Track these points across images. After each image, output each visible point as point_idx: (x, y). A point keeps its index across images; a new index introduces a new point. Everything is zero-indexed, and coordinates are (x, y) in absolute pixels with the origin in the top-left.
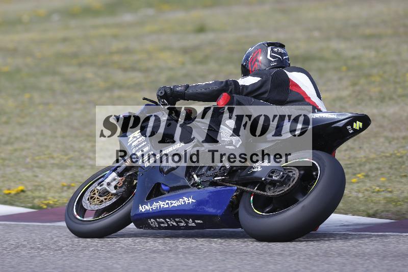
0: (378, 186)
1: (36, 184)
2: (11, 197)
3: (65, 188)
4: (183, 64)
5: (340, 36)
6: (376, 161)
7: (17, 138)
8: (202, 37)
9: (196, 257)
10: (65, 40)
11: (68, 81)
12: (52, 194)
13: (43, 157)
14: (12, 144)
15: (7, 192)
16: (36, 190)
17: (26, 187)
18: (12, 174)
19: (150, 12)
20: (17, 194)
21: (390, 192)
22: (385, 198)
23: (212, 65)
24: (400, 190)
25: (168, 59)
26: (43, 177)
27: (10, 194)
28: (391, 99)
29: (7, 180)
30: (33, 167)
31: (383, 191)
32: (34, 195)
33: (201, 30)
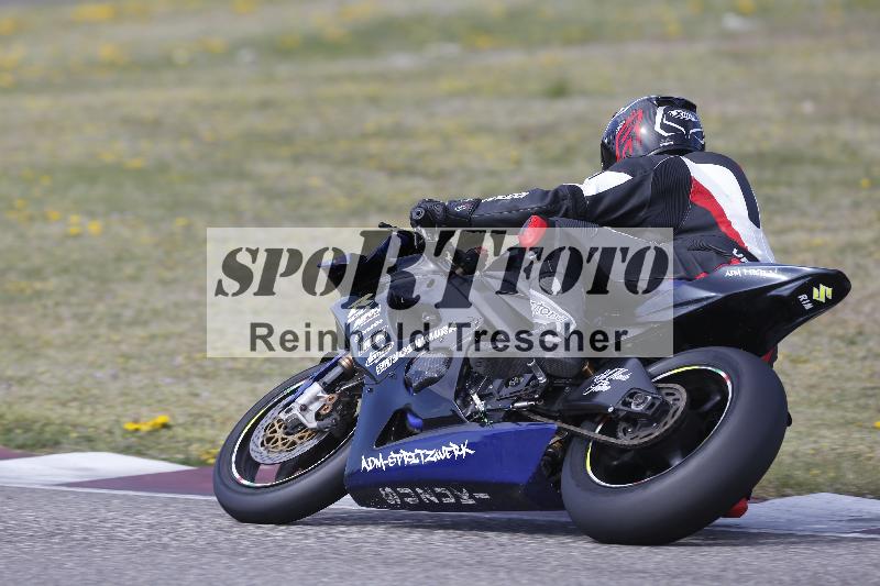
1: (195, 411)
2: (141, 438)
4: (519, 163)
5: (858, 113)
7: (156, 313)
8: (561, 108)
9: (536, 578)
10: (265, 105)
14: (145, 323)
15: (130, 426)
16: (194, 424)
17: (172, 417)
18: (141, 388)
19: (451, 49)
20: (154, 431)
25: (487, 152)
26: (210, 397)
27: (137, 430)
29: (132, 402)
30: (188, 374)
32: (189, 435)
33: (559, 91)
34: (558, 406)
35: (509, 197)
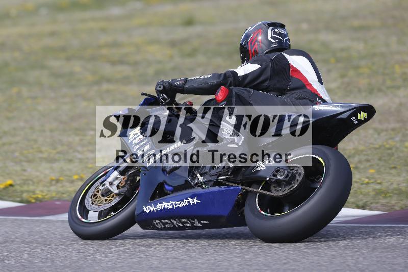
0: (368, 178)
1: (25, 178)
3: (54, 182)
4: (171, 57)
5: (329, 28)
6: (365, 153)
7: (5, 133)
10: (53, 34)
11: (56, 75)
12: (41, 188)
13: (31, 151)
16: (24, 184)
17: (14, 181)
19: (138, 5)
20: (6, 188)
21: (380, 183)
22: (374, 190)
23: (201, 58)
24: (390, 181)
25: (156, 52)
26: (32, 171)
28: (380, 90)
30: (21, 161)
31: (372, 183)
32: (22, 189)
33: (189, 22)
34: (240, 178)
35: (202, 77)
